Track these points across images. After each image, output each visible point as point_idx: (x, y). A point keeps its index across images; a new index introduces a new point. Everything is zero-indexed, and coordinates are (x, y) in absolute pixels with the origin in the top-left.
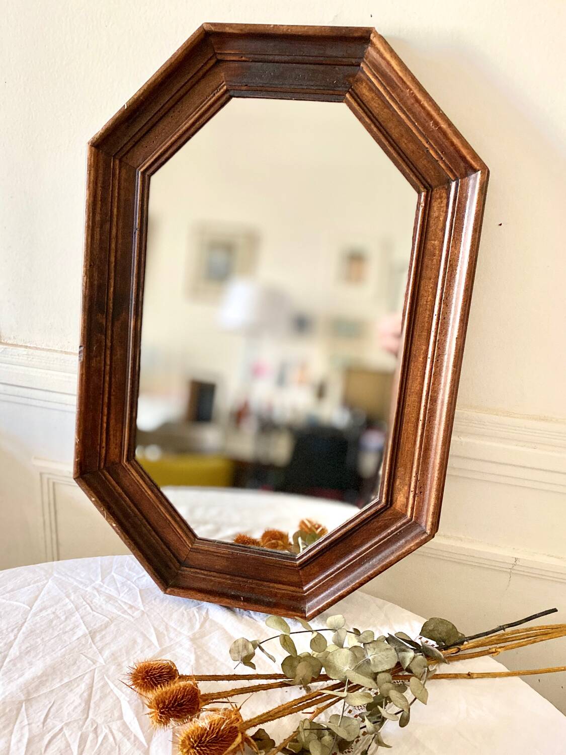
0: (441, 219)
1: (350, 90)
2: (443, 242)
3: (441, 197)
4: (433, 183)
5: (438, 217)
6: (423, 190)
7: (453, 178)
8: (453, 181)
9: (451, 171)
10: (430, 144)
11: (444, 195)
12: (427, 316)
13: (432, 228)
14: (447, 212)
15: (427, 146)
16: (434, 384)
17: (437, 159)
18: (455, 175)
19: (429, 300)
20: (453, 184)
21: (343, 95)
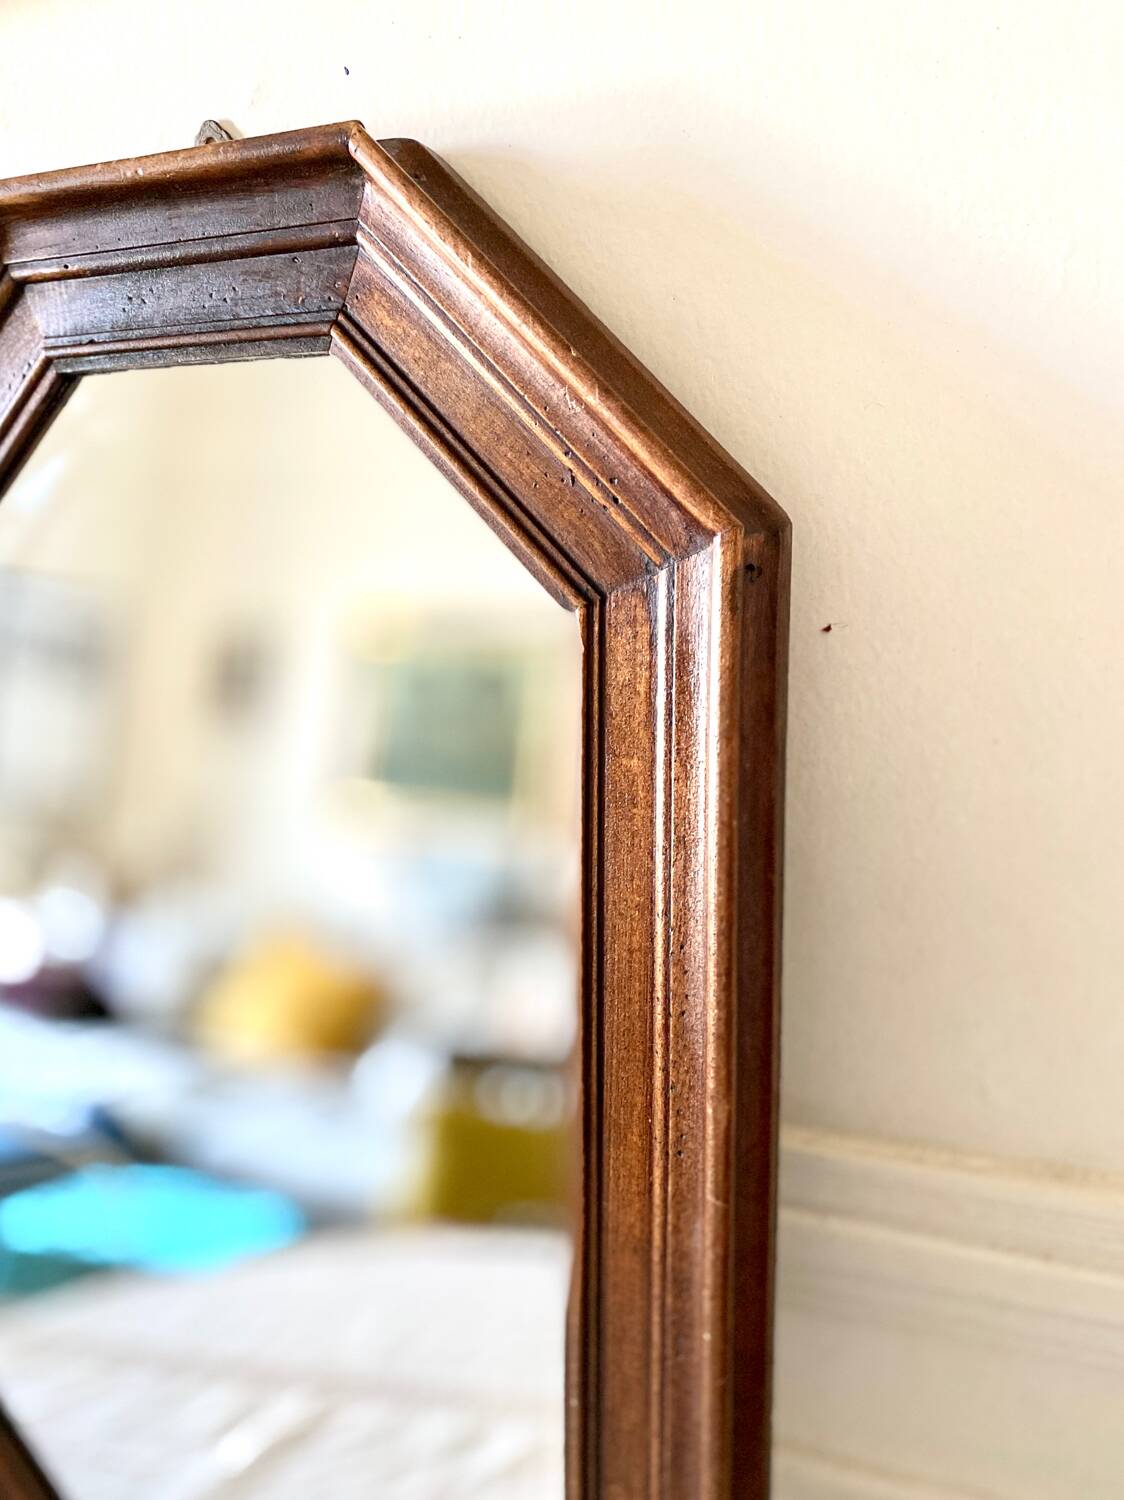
0: (642, 688)
1: (341, 318)
2: (653, 761)
3: (633, 622)
4: (602, 578)
5: (631, 684)
6: (575, 604)
7: (657, 559)
8: (660, 567)
9: (648, 538)
10: (575, 458)
11: (641, 613)
12: (637, 999)
13: (615, 721)
14: (652, 666)
15: (568, 462)
16: (677, 1230)
17: (603, 502)
18: (659, 550)
19: (636, 946)
20: (662, 577)
21: (325, 335)
